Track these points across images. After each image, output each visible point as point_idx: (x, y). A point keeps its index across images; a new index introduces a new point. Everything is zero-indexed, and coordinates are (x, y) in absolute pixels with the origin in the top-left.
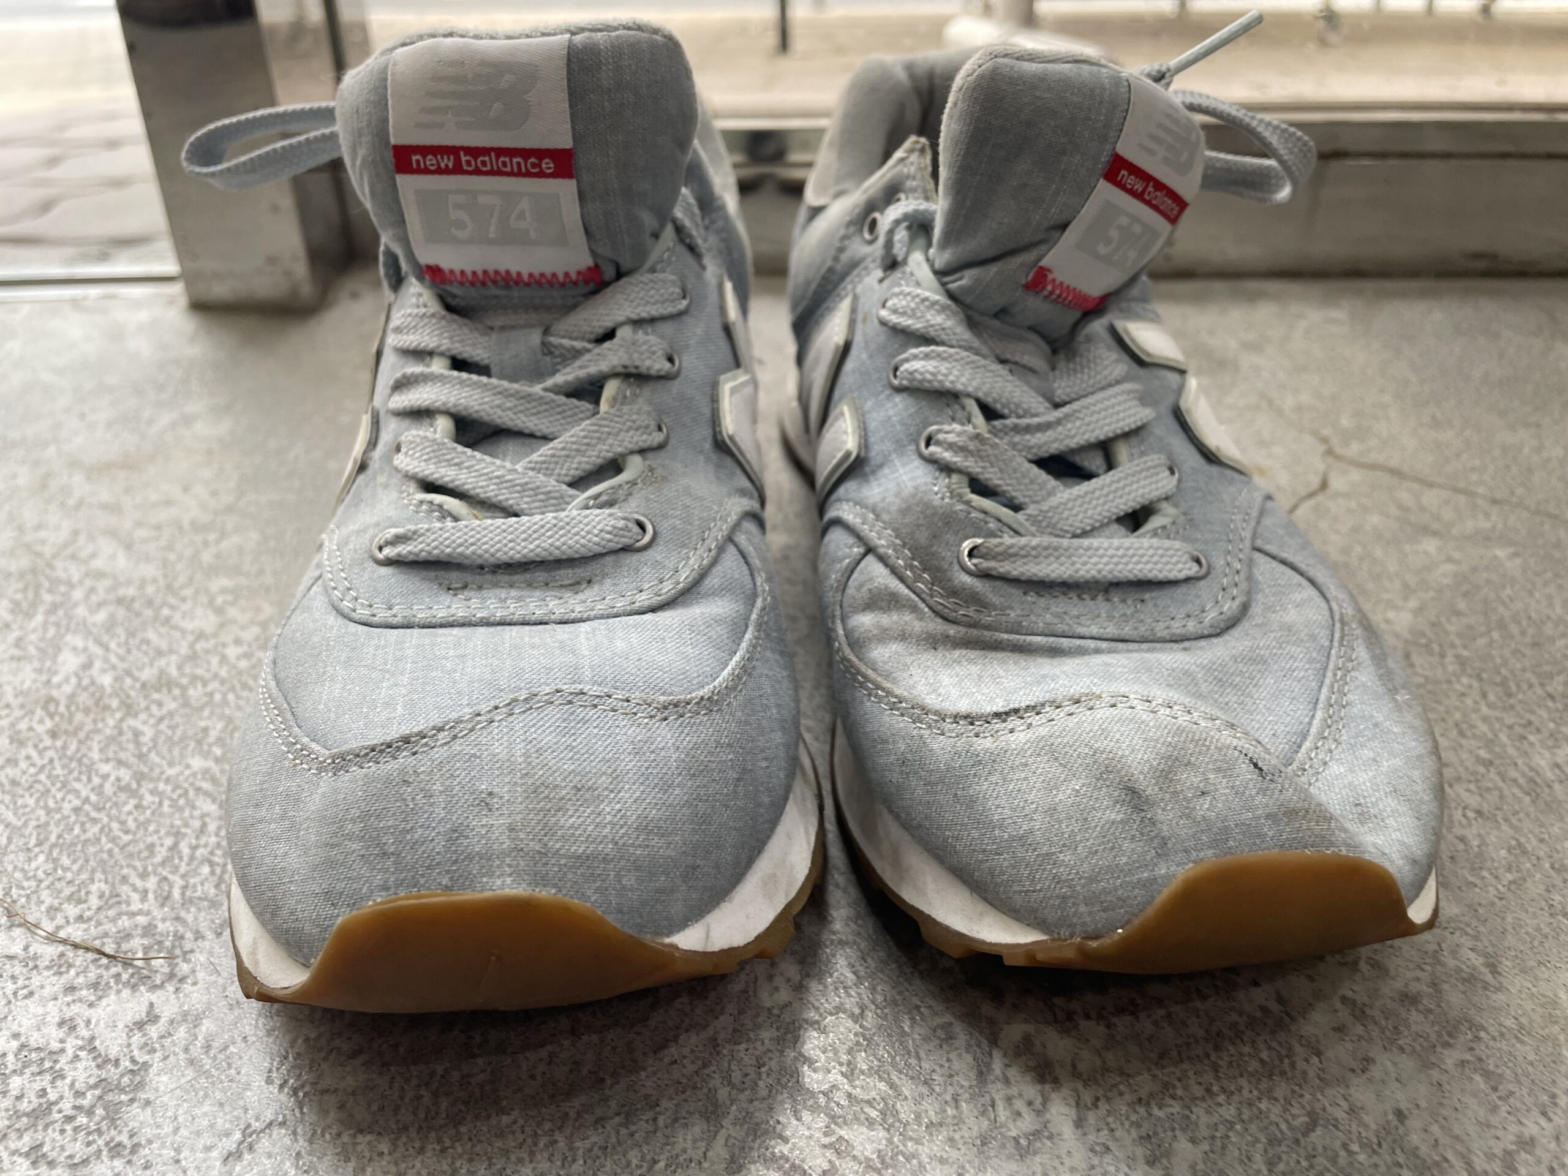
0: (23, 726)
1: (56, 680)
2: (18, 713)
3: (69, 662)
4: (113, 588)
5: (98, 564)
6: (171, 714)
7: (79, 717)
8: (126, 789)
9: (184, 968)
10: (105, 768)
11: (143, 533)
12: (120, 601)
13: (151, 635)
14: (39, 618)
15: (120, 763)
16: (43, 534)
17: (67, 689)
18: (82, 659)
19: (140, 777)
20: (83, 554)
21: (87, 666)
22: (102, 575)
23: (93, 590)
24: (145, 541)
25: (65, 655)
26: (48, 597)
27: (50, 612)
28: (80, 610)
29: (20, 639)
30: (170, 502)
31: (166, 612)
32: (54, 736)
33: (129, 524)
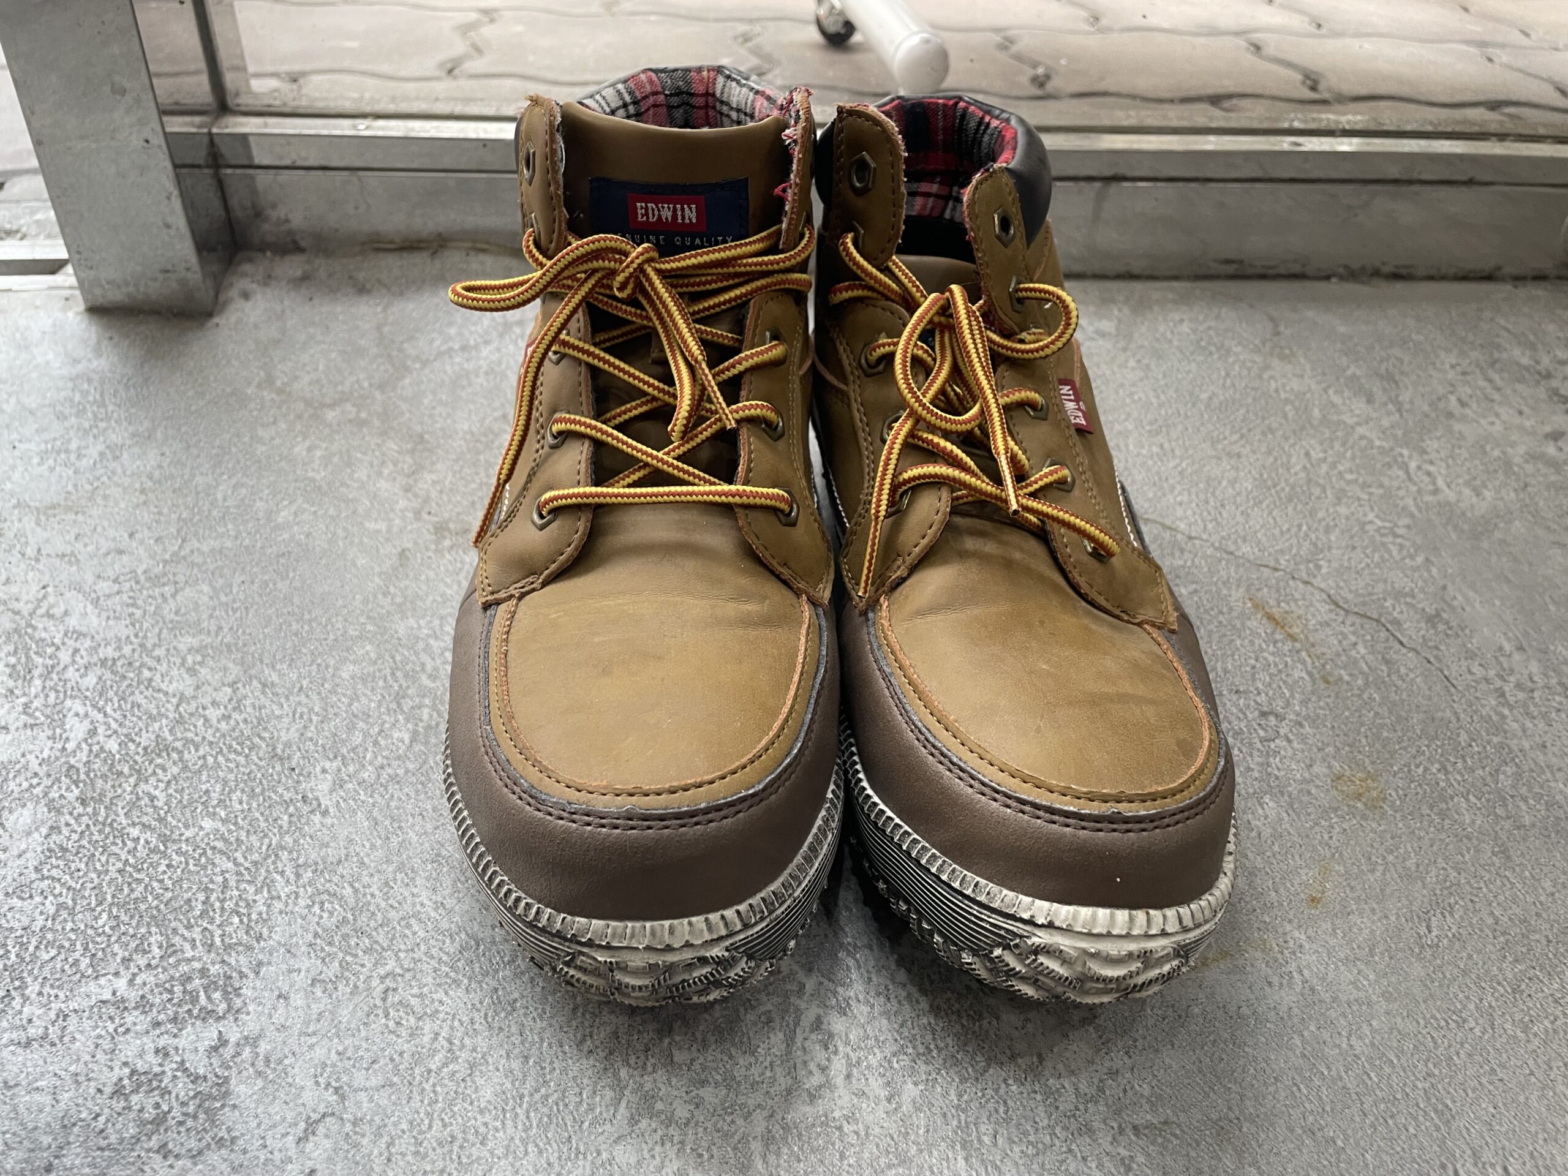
0: (54, 794)
1: (70, 746)
2: (47, 782)
3: (77, 729)
4: (95, 649)
5: (73, 622)
6: (175, 778)
7: (99, 783)
8: (155, 850)
9: (238, 1003)
10: (135, 832)
11: (104, 587)
12: (103, 662)
13: (139, 698)
14: (38, 682)
15: (145, 826)
17: (84, 756)
18: (86, 725)
19: (165, 839)
20: (58, 611)
21: (93, 732)
22: (80, 635)
23: (76, 651)
24: (109, 596)
25: (71, 721)
26: (39, 660)
27: (45, 677)
28: (70, 673)
29: (26, 706)
30: (121, 552)
31: (147, 674)
32: (84, 803)
33: (89, 577)
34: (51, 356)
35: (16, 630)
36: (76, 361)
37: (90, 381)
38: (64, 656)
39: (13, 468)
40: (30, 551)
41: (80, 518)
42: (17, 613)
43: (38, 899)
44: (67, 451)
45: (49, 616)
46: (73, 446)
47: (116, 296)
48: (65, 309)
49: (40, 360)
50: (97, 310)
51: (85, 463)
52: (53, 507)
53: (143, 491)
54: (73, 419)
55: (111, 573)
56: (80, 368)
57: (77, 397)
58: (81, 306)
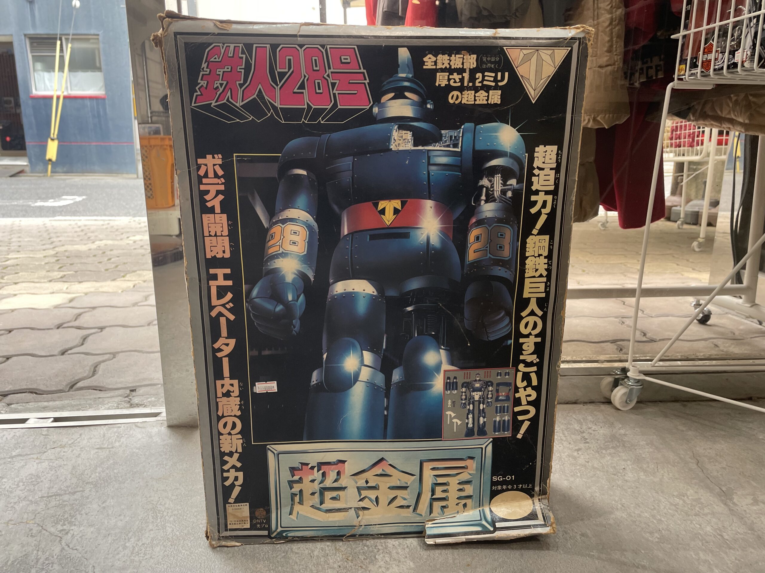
0: (165, 544)
1: (168, 534)
2: (162, 541)
3: (169, 530)
4: (172, 512)
5: (167, 506)
6: (193, 540)
7: (175, 541)
8: (189, 555)
10: (184, 551)
11: (174, 498)
12: (175, 515)
13: (183, 523)
14: (159, 520)
15: (186, 550)
16: (152, 498)
17: (171, 536)
18: (171, 529)
19: (191, 553)
20: (163, 503)
21: (173, 531)
22: (169, 509)
23: (168, 512)
24: (175, 500)
25: (167, 528)
26: (159, 515)
27: (161, 518)
28: (167, 517)
29: (157, 525)
30: (177, 489)
31: (185, 517)
32: (172, 546)
33: (170, 495)
34: (158, 439)
35: (153, 508)
36: (164, 441)
37: (168, 446)
38: (165, 514)
39: (149, 469)
40: (155, 489)
41: (167, 481)
42: (153, 504)
43: (162, 565)
44: (163, 464)
45: (161, 504)
46: (164, 463)
47: (175, 422)
48: (161, 427)
49: (155, 441)
50: (170, 427)
51: (167, 467)
52: (160, 478)
53: (182, 474)
54: (164, 456)
55: (175, 494)
56: (165, 442)
57: (165, 450)
58: (166, 425)
